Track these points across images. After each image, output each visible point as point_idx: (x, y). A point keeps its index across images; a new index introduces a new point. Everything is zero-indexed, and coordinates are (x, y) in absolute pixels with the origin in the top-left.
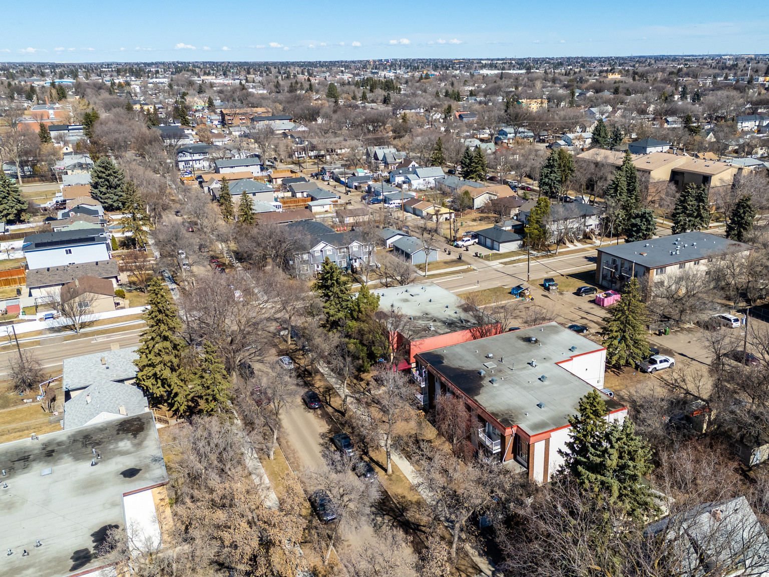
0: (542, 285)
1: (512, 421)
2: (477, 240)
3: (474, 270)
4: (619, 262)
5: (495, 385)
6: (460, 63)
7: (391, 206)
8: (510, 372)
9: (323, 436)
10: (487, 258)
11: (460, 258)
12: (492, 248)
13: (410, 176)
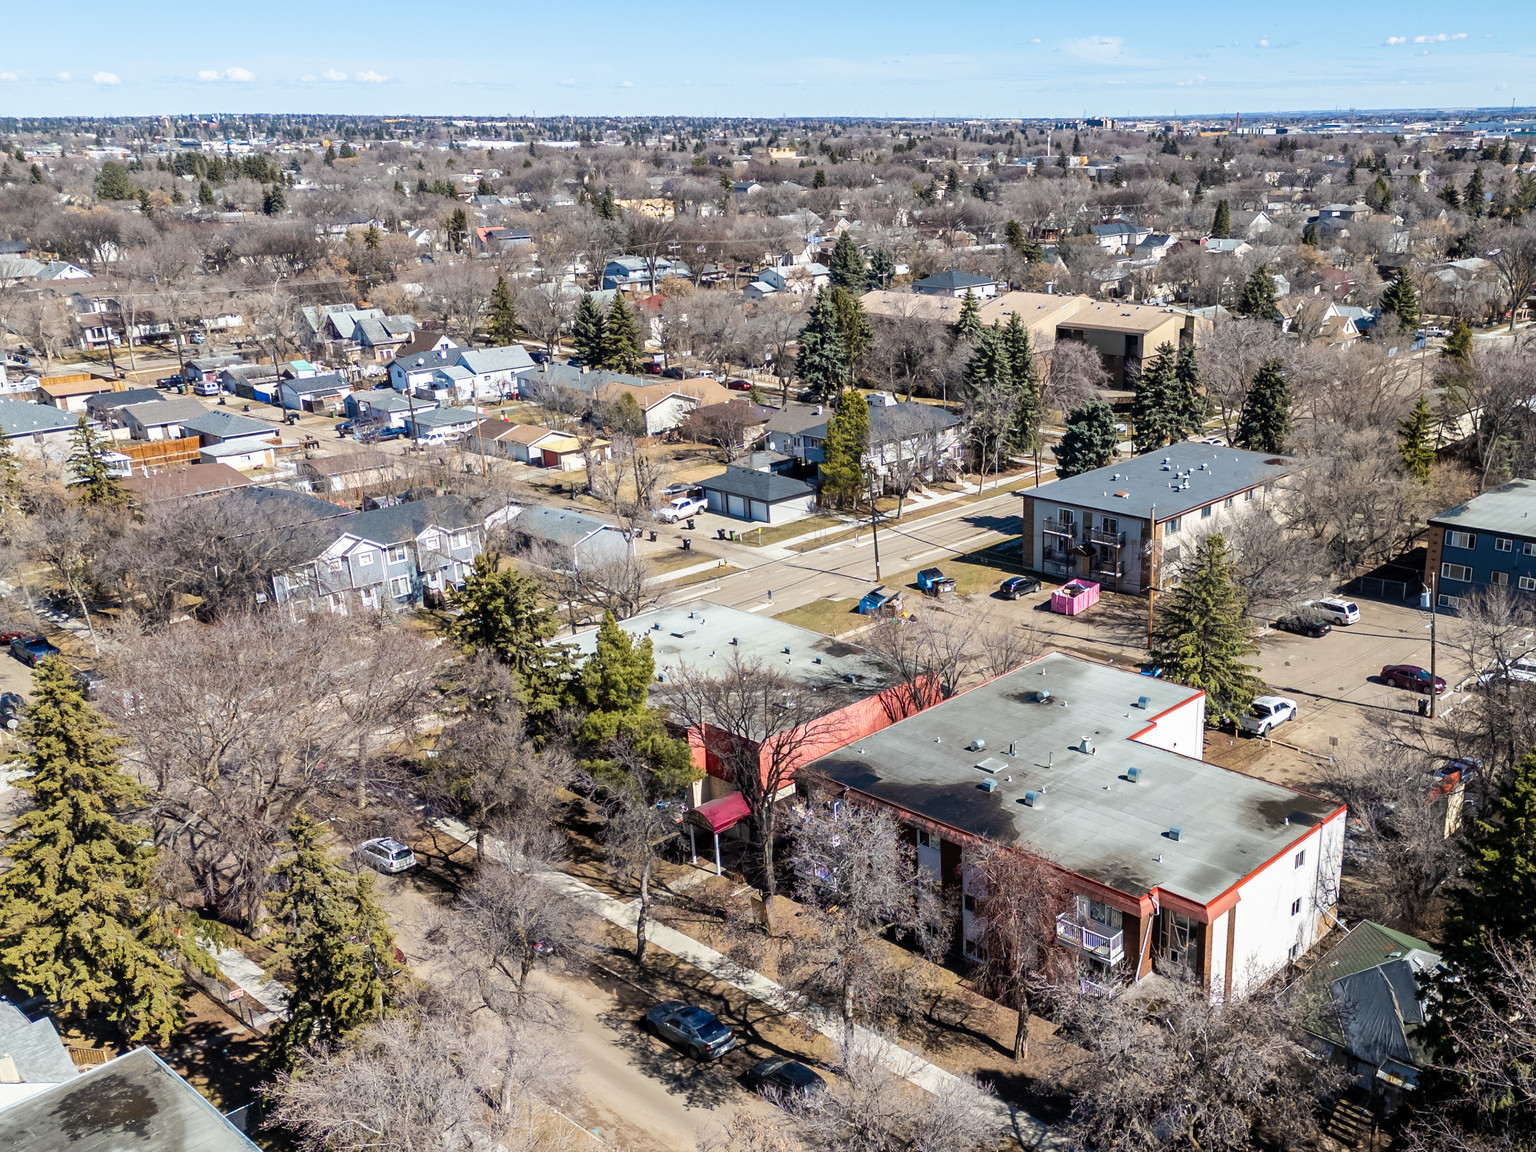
0: (914, 586)
1: (1139, 880)
2: (704, 503)
3: (735, 570)
4: (1078, 517)
5: (1038, 807)
6: (399, 125)
7: (432, 443)
8: (1047, 774)
9: (609, 1020)
10: (750, 539)
11: (686, 546)
12: (748, 517)
13: (449, 371)
